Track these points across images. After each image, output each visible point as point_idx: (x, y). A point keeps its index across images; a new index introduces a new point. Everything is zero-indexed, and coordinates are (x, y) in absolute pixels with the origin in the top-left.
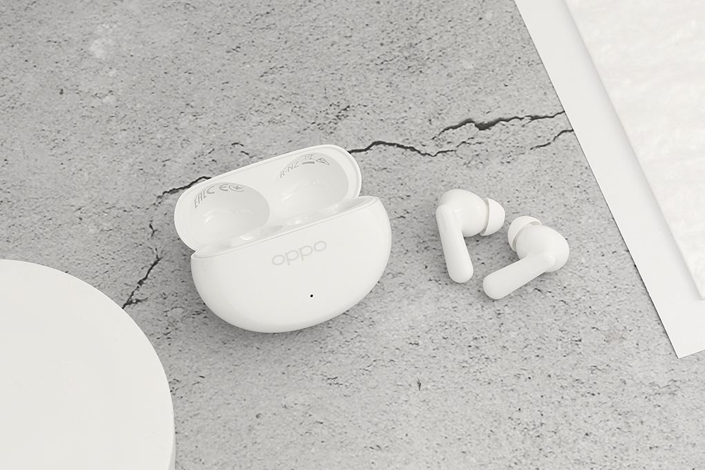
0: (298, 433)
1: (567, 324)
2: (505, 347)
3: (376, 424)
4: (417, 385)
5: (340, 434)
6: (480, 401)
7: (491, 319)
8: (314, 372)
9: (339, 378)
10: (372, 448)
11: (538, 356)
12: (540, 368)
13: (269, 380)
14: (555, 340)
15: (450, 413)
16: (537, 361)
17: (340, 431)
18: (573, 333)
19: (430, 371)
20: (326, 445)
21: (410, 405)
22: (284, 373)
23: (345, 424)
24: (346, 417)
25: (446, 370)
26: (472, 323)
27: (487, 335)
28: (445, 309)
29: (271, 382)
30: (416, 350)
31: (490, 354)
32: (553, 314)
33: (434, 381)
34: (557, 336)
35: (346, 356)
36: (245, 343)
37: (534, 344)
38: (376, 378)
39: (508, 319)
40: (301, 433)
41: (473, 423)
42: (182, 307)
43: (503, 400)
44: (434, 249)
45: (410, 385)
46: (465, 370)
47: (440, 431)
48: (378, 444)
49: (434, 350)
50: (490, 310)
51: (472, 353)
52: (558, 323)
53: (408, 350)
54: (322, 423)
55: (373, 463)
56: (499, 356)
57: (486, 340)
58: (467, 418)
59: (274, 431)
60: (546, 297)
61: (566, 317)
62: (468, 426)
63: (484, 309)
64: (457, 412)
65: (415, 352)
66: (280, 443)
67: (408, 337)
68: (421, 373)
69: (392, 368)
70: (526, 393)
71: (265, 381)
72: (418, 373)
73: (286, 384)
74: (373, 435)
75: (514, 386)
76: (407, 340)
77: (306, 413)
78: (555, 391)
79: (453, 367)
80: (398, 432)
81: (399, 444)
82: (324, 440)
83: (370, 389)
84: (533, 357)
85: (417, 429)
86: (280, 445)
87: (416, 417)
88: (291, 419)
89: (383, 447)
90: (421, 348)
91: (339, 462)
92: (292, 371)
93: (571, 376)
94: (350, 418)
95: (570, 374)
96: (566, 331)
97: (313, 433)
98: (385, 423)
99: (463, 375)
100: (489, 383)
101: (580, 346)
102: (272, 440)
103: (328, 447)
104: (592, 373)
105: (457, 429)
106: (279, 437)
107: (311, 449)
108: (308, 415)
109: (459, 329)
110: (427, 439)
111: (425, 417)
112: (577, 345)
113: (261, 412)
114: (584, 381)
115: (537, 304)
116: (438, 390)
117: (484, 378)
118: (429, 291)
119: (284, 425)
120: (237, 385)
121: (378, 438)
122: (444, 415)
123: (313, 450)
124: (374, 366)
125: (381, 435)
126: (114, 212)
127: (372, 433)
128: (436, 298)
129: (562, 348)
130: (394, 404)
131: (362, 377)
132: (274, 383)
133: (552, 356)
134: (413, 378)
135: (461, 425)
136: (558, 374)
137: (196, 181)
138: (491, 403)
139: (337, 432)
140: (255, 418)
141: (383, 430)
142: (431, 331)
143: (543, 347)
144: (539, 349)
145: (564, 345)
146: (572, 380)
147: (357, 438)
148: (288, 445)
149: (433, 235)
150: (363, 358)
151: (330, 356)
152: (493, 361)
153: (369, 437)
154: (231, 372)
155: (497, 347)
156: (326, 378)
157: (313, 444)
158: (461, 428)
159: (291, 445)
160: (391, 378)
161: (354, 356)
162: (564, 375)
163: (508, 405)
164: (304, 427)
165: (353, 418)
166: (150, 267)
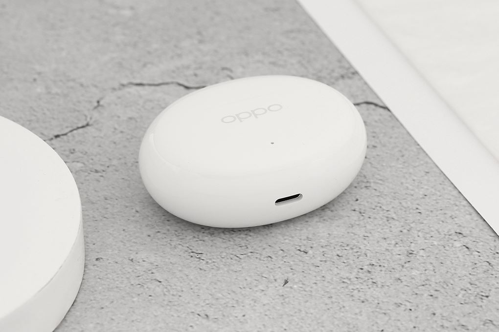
0: (130, 282)
1: (480, 281)
2: (399, 279)
3: (217, 299)
4: (283, 282)
5: (173, 295)
6: (343, 312)
7: (399, 255)
8: (181, 243)
9: (204, 255)
10: (199, 315)
11: (432, 296)
12: (427, 305)
13: (131, 237)
14: (459, 289)
15: (303, 312)
16: (427, 299)
17: (175, 293)
18: (483, 289)
19: (305, 275)
20: (152, 300)
21: (265, 294)
22: (149, 236)
23: (184, 289)
24: (189, 284)
25: (323, 279)
26: (377, 252)
27: (386, 265)
28: (355, 234)
29: (131, 238)
30: (301, 256)
31: (379, 281)
32: (470, 269)
33: (303, 284)
34: (464, 286)
35: (224, 241)
36: (127, 204)
37: (433, 286)
38: (244, 265)
39: (418, 259)
40: (132, 283)
41: (323, 327)
42: (84, 164)
43: (369, 319)
44: (375, 190)
45: (275, 280)
46: (345, 285)
47: (283, 323)
48: (208, 314)
49: (321, 261)
50: (402, 248)
51: (360, 274)
52: (471, 276)
53: (293, 254)
54: (160, 282)
55: (191, 326)
56: (389, 284)
57: (384, 269)
58: (319, 321)
59: (107, 274)
60: (472, 254)
61: (484, 274)
62: (316, 327)
63: (397, 245)
64: (312, 314)
65: (299, 257)
66: (104, 285)
67: (300, 244)
68: (293, 275)
69: (265, 262)
70: (399, 320)
71: (126, 236)
72: (291, 274)
73: (145, 244)
74: (208, 305)
75: (389, 311)
76: (296, 246)
77: (149, 270)
78: (432, 328)
79: (332, 279)
80: (235, 311)
81: (230, 320)
82: (153, 295)
83: (231, 272)
84: (426, 295)
85: (258, 314)
86: (104, 286)
87: (264, 305)
88: (130, 270)
89: (211, 317)
90: (307, 256)
91: (156, 316)
92: (159, 237)
93: (458, 321)
94: (192, 287)
95: (457, 318)
96: (476, 285)
97: (145, 286)
98: (227, 300)
99: (339, 288)
100: (363, 302)
101: (484, 301)
102: (99, 280)
103: (153, 301)
104: (484, 325)
105: (302, 327)
106: (108, 280)
107: (133, 298)
108: (150, 272)
109: (359, 254)
110: (264, 325)
111: (274, 307)
112: (482, 299)
113: (103, 257)
114: (470, 328)
115: (458, 257)
116: (303, 292)
117: (360, 297)
118: (347, 218)
119: (120, 272)
120: (95, 231)
121: (212, 309)
122: (296, 312)
123: (135, 299)
124: (248, 256)
125: (216, 308)
126: (71, 84)
127: (208, 304)
128: (350, 224)
129: (463, 297)
130: (248, 289)
131: (229, 260)
132: (134, 240)
133: (447, 299)
134: (283, 276)
135: (309, 324)
136: (444, 315)
137: (167, 84)
138: (354, 316)
139: (171, 293)
140: (94, 260)
141: (221, 305)
142: (328, 247)
143: (442, 290)
144: (436, 290)
145: (467, 295)
146: (457, 323)
147: (189, 303)
148: (112, 288)
149: (381, 180)
150: (241, 247)
151: (207, 236)
152: (379, 286)
153: (202, 306)
154: (96, 221)
155: (391, 277)
156: (190, 251)
157: (139, 295)
158: (308, 327)
159: (115, 290)
160: (258, 269)
161: (232, 243)
162: (451, 318)
163: (372, 323)
164: (139, 280)
165: (196, 288)
166: (75, 128)
